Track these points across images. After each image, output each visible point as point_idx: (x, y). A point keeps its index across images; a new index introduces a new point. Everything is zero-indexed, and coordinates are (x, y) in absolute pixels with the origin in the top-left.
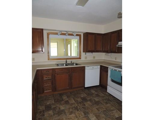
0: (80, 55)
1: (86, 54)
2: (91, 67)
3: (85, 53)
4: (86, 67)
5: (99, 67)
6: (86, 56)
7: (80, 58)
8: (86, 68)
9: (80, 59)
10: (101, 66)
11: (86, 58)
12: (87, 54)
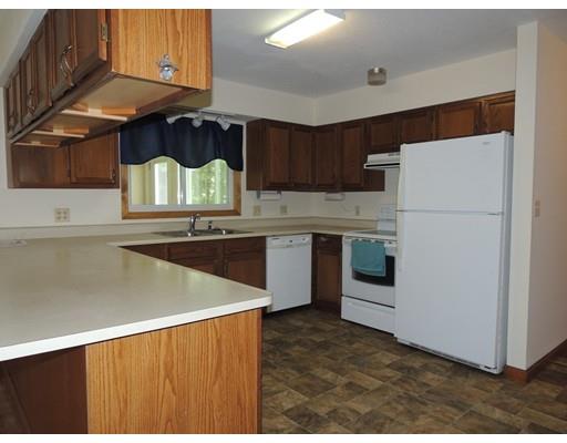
0: (238, 201)
1: (258, 196)
2: (286, 241)
3: (254, 193)
4: (269, 240)
5: (309, 239)
6: (258, 203)
7: (236, 212)
8: (270, 243)
9: (239, 214)
10: (316, 237)
11: (257, 210)
12: (262, 197)
